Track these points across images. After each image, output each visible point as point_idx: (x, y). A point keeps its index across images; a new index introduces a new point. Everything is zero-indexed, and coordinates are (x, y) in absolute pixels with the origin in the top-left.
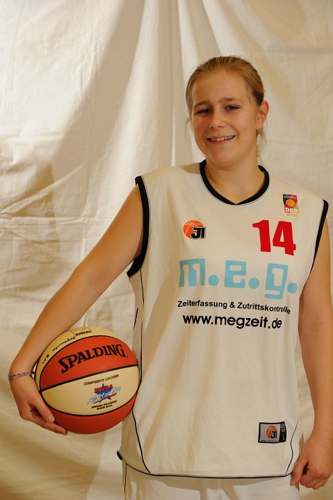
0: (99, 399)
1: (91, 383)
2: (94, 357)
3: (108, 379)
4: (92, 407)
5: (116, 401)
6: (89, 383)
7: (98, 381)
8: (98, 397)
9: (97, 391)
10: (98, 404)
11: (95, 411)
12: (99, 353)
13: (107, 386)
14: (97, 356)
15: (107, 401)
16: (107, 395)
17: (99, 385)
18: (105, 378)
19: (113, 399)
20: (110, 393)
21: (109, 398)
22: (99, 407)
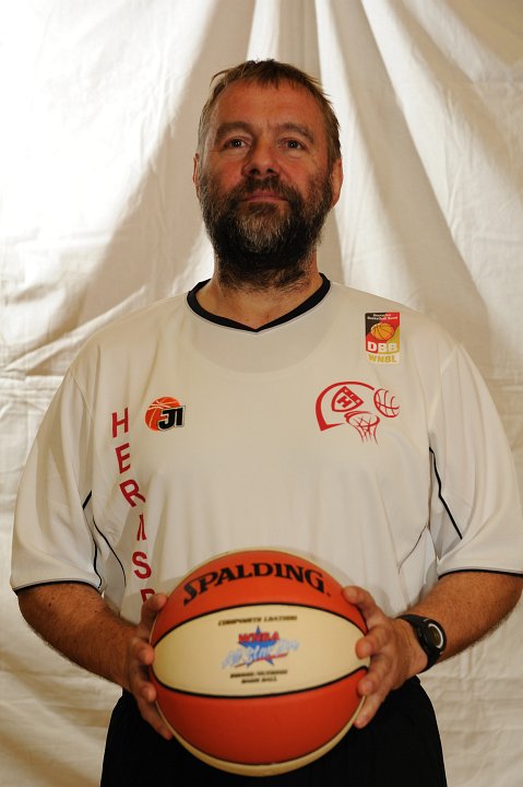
0: (246, 658)
1: (234, 622)
2: (250, 575)
3: (271, 619)
4: (232, 676)
5: (284, 672)
6: (228, 622)
7: (249, 620)
8: (246, 653)
9: (244, 640)
10: (244, 670)
11: (237, 688)
12: (263, 570)
13: (267, 634)
14: (257, 573)
15: (263, 666)
16: (265, 651)
17: (250, 629)
18: (265, 617)
19: (278, 664)
20: (273, 650)
21: (269, 659)
22: (247, 678)
